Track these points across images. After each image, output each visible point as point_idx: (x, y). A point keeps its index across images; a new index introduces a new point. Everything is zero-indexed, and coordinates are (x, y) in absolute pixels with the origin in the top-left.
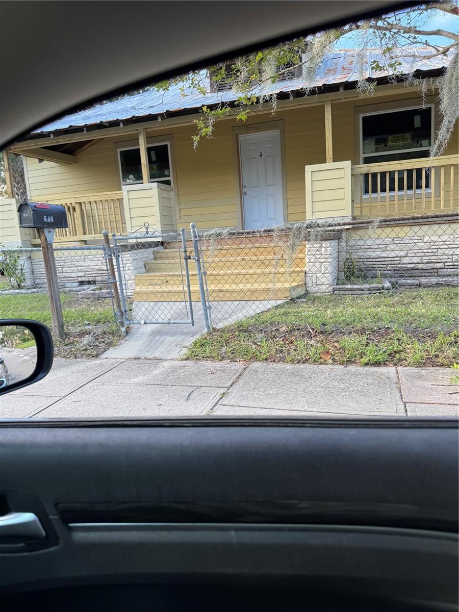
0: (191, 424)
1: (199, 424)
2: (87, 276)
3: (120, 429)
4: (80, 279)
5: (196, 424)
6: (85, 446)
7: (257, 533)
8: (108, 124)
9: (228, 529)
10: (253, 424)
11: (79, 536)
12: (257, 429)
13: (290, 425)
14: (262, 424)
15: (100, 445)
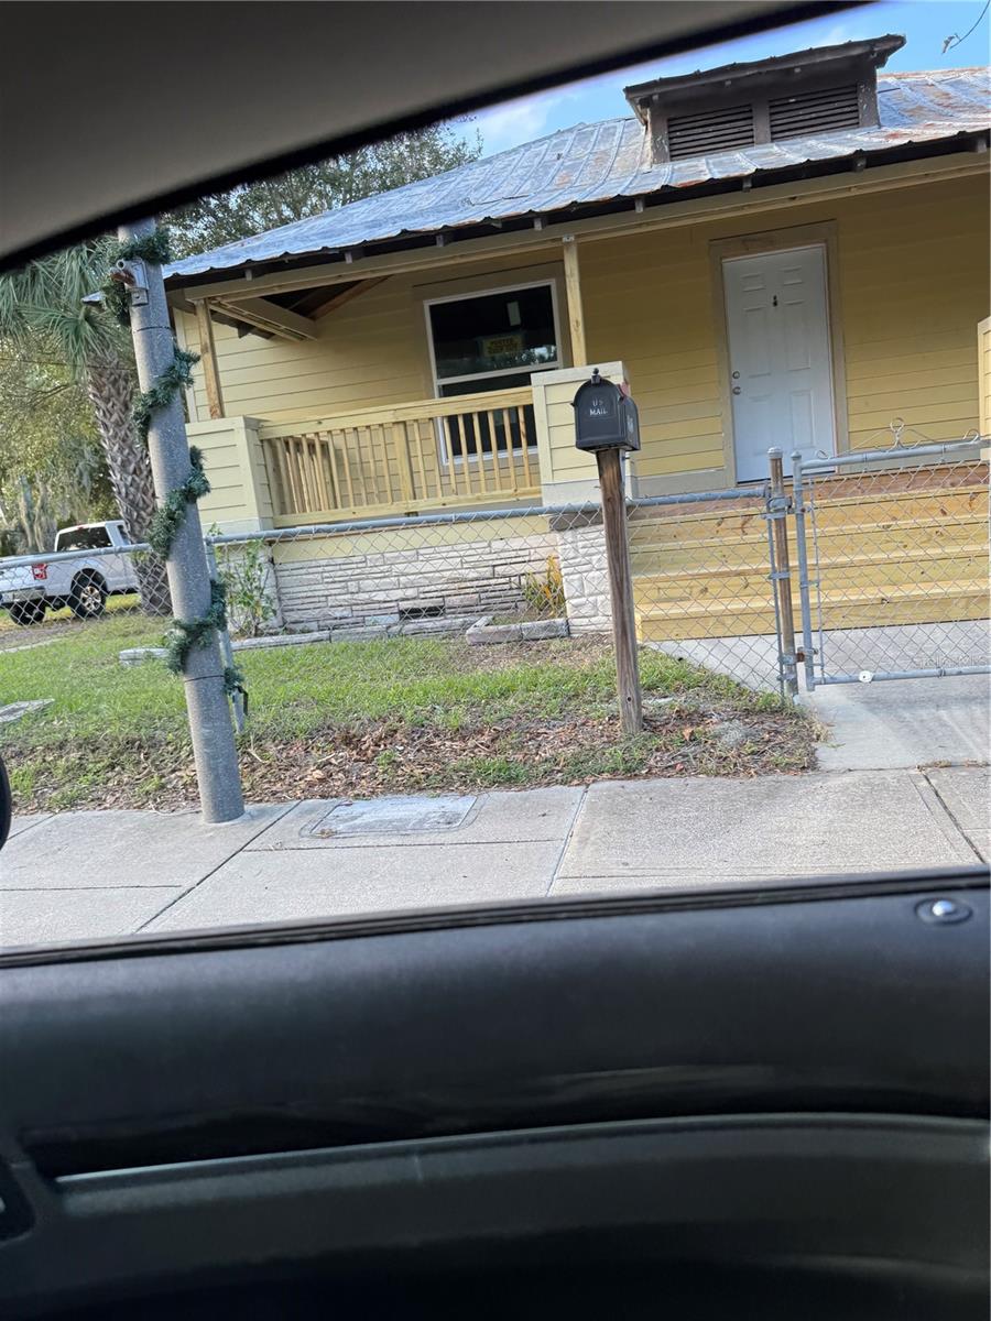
0: (315, 937)
1: (333, 935)
2: (422, 596)
3: (158, 959)
4: (405, 605)
5: (327, 936)
6: (81, 1003)
7: (462, 1156)
8: (499, 225)
9: (406, 1153)
10: (448, 924)
11: (79, 1204)
12: (457, 933)
13: (525, 918)
14: (467, 922)
15: (116, 997)
